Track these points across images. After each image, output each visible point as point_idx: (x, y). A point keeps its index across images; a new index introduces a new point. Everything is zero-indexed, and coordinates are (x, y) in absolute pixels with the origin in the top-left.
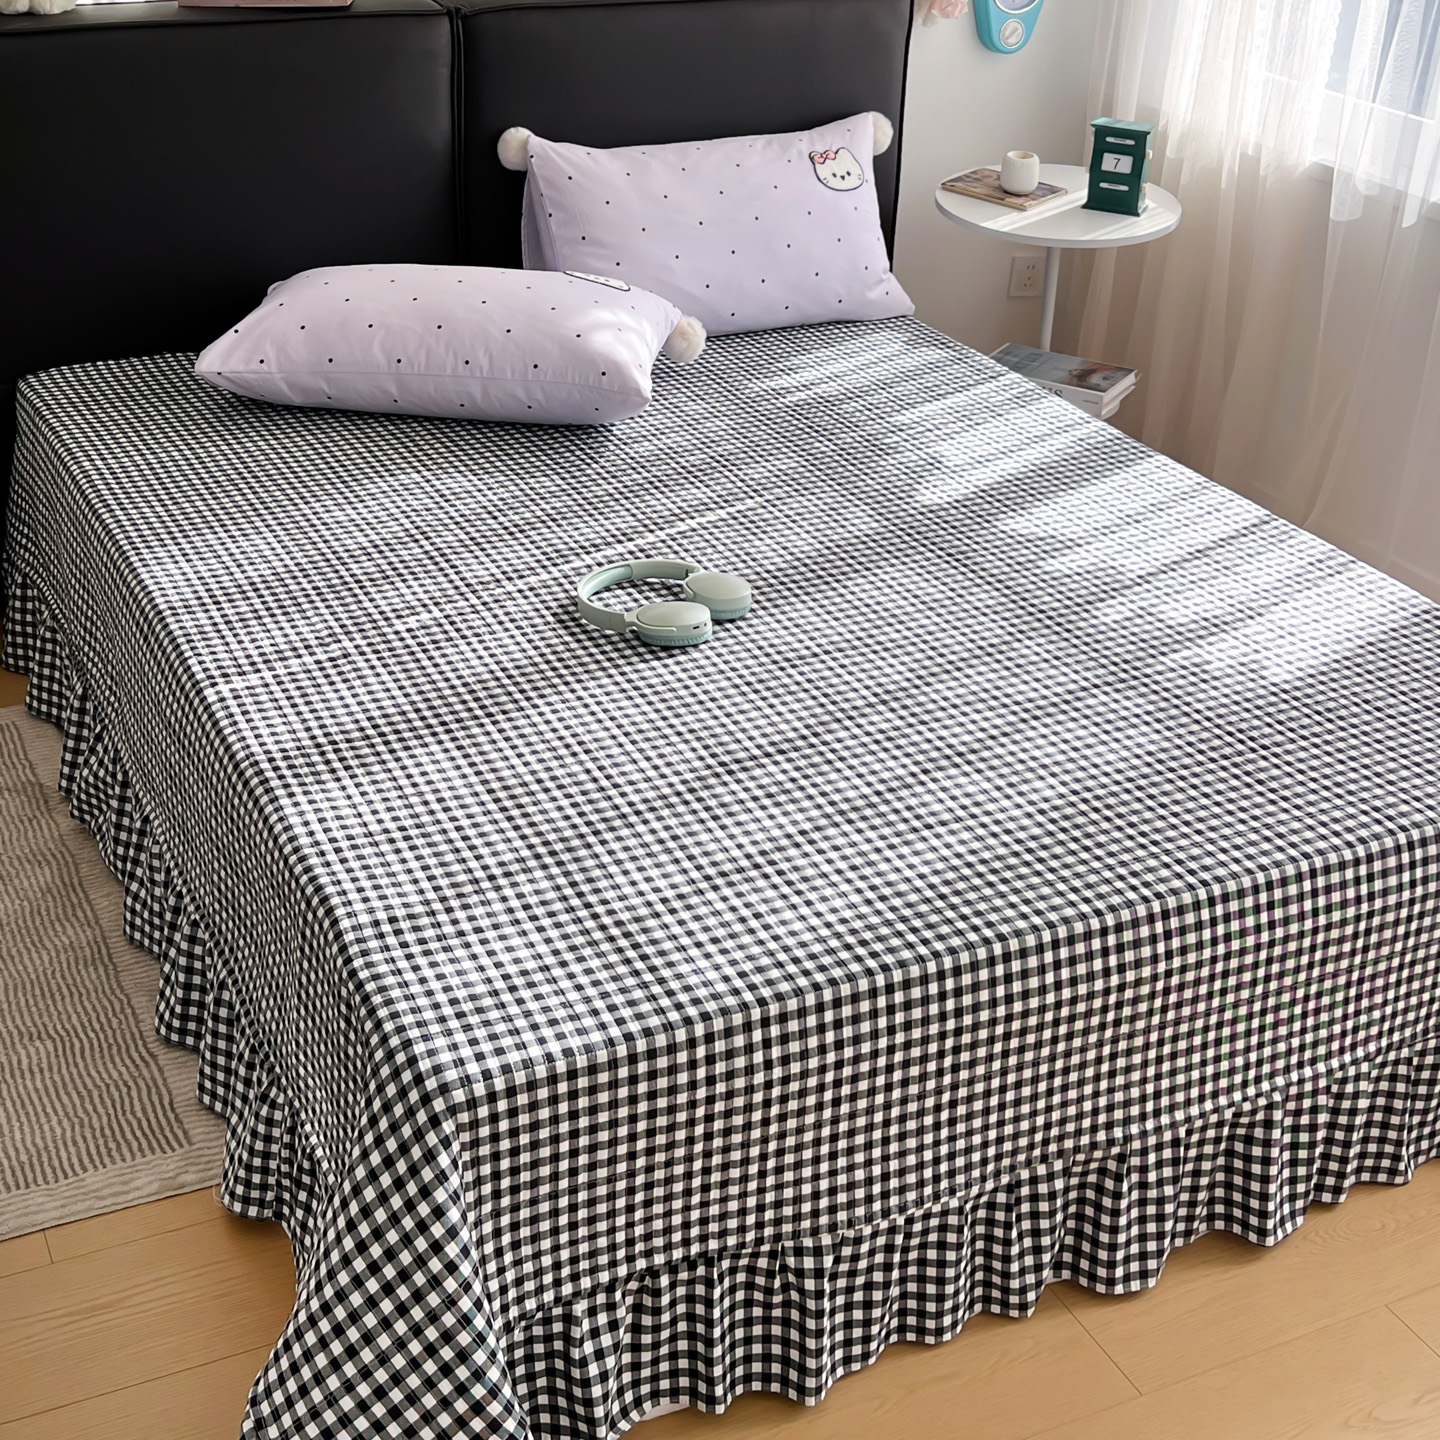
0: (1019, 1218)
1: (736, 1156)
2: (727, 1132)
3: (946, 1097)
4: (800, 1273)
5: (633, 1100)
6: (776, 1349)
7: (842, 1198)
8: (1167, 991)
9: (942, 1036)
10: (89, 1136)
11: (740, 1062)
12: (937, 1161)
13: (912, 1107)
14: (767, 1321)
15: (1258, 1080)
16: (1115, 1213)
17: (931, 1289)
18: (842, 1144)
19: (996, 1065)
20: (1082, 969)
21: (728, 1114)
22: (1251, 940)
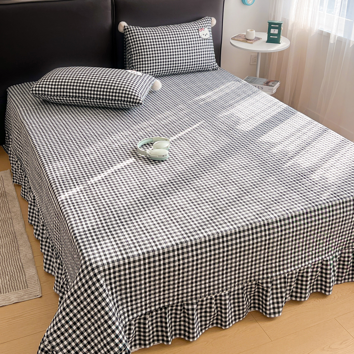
1: (172, 283)
2: (169, 277)
3: (225, 267)
4: (188, 310)
5: (145, 269)
6: (182, 328)
7: (199, 292)
8: (281, 240)
9: (224, 252)
11: (172, 259)
12: (223, 283)
13: (216, 270)
14: (180, 321)
18: (198, 279)
19: (238, 259)
20: (259, 235)
21: (169, 272)
22: (302, 227)
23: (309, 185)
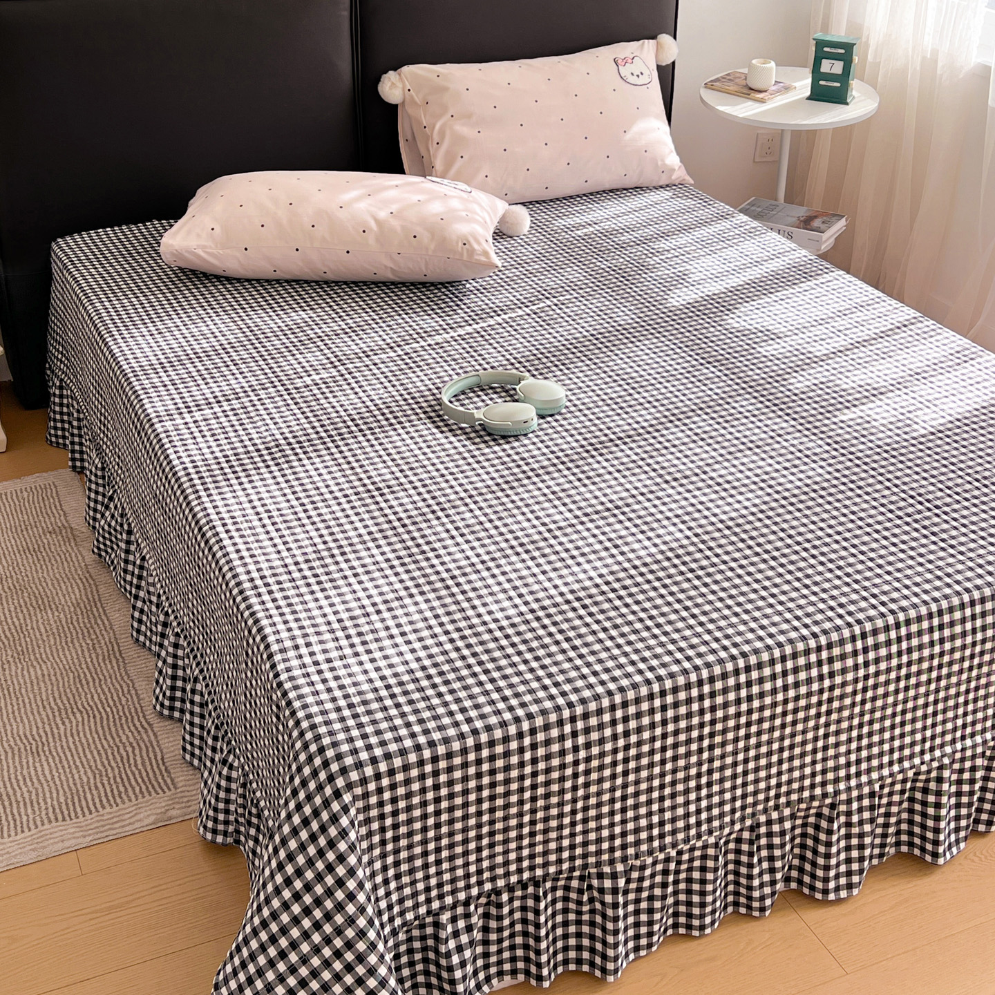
0: (759, 849)
1: (554, 812)
2: (547, 796)
3: (705, 768)
4: (601, 891)
5: (479, 775)
6: (586, 942)
7: (631, 838)
8: (865, 690)
9: (702, 725)
10: (105, 782)
11: (555, 748)
12: (699, 812)
13: (681, 775)
14: (579, 923)
15: (932, 749)
16: (829, 844)
17: (696, 899)
18: (630, 802)
19: (741, 744)
20: (802, 676)
21: (547, 783)
22: (926, 652)
23: (944, 531)
